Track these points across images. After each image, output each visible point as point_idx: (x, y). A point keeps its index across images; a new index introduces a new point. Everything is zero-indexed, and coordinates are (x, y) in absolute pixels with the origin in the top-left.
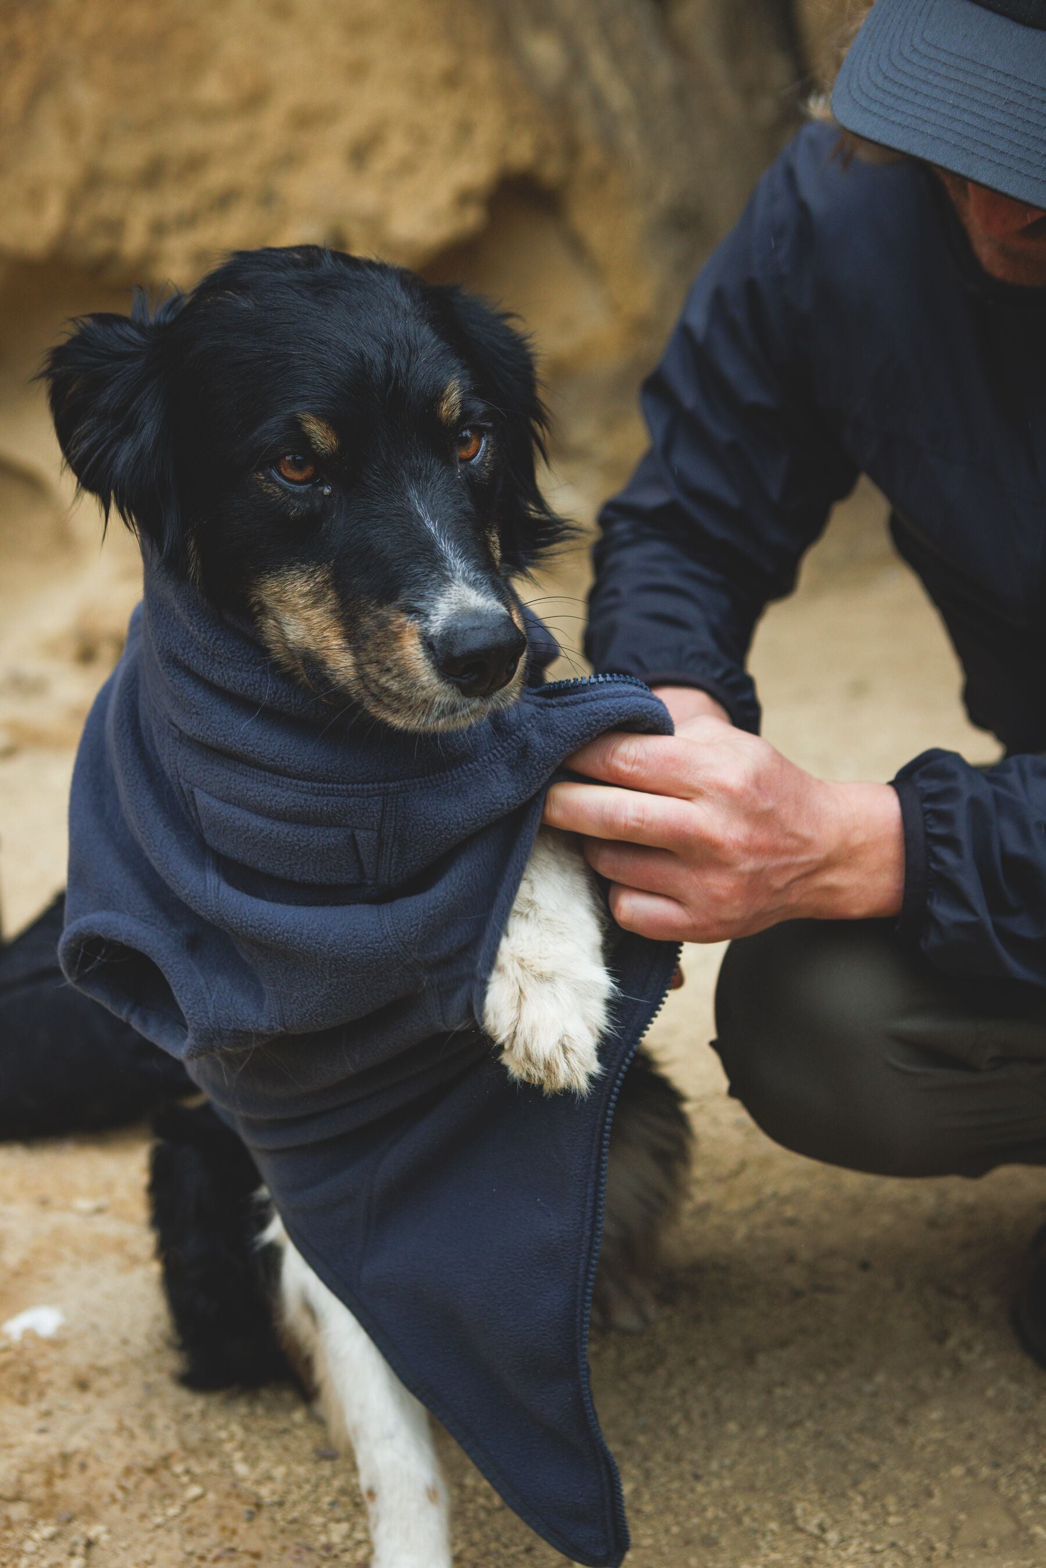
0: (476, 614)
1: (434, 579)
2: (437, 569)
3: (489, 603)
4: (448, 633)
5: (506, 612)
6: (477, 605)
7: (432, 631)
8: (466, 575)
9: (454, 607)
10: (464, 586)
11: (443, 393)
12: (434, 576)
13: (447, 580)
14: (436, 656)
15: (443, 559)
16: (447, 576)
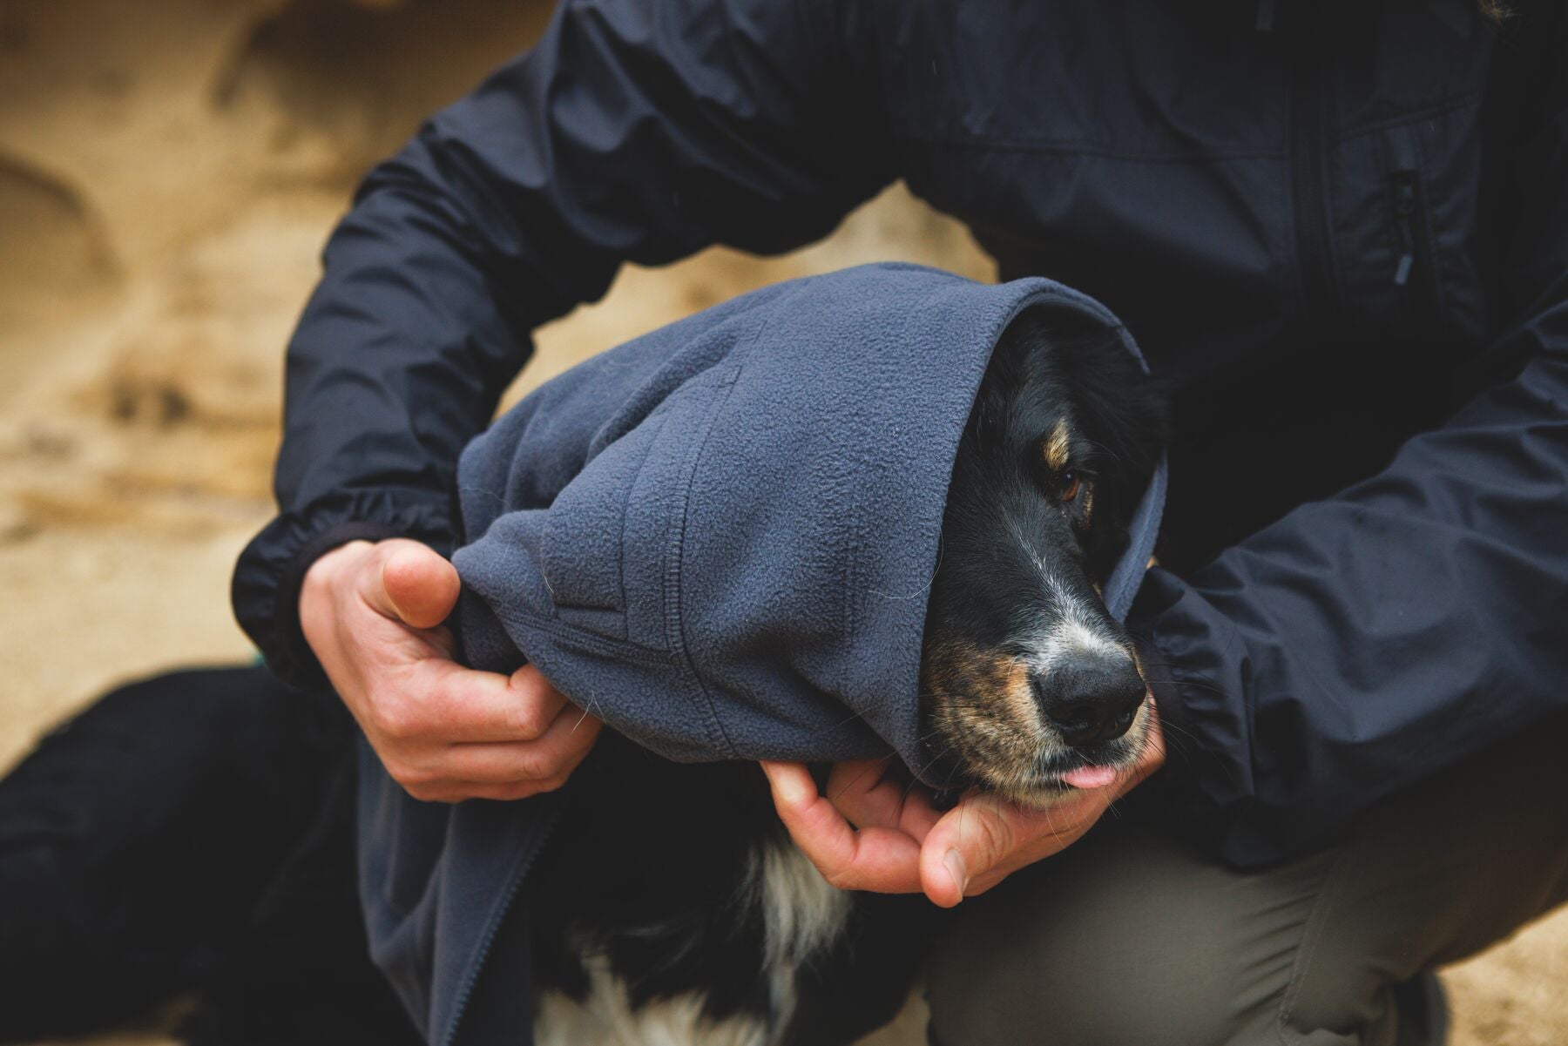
0: (1091, 656)
1: (1042, 617)
2: (1044, 607)
3: (1106, 645)
4: (1058, 674)
5: (1128, 656)
6: (1092, 646)
7: (1040, 669)
8: (1078, 613)
9: (1065, 645)
10: (1077, 625)
11: (1051, 434)
12: (1042, 614)
13: (1056, 618)
14: (1043, 698)
15: (1052, 595)
16: (1056, 614)
